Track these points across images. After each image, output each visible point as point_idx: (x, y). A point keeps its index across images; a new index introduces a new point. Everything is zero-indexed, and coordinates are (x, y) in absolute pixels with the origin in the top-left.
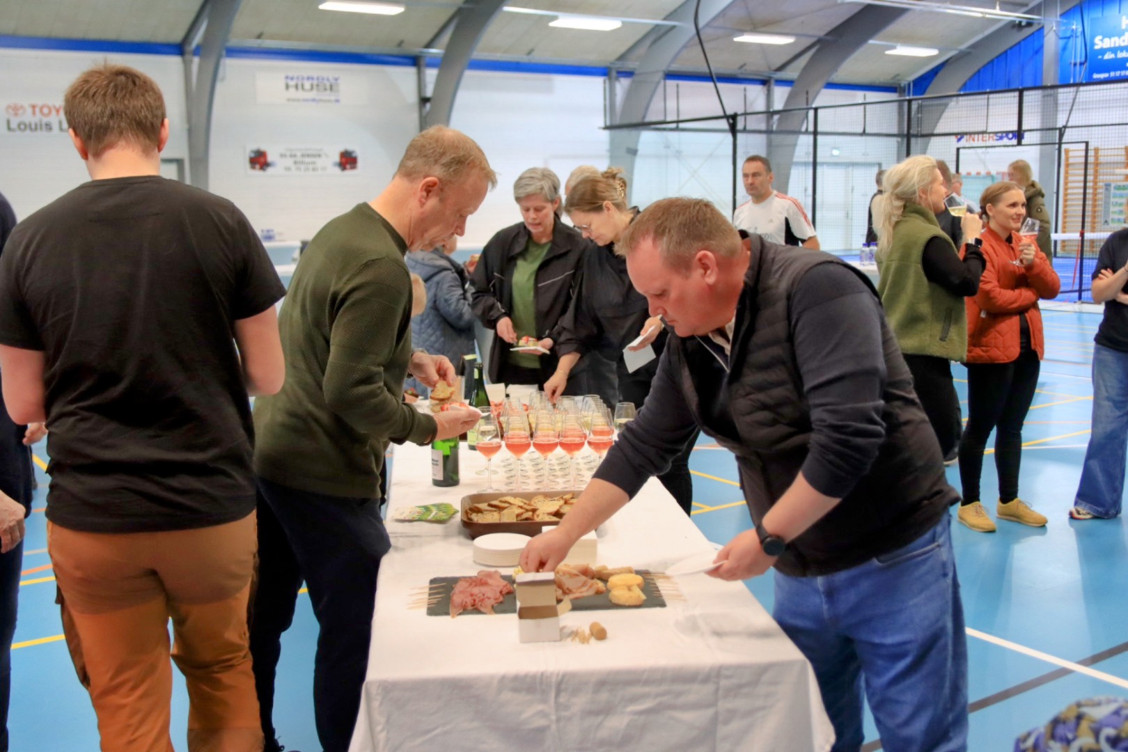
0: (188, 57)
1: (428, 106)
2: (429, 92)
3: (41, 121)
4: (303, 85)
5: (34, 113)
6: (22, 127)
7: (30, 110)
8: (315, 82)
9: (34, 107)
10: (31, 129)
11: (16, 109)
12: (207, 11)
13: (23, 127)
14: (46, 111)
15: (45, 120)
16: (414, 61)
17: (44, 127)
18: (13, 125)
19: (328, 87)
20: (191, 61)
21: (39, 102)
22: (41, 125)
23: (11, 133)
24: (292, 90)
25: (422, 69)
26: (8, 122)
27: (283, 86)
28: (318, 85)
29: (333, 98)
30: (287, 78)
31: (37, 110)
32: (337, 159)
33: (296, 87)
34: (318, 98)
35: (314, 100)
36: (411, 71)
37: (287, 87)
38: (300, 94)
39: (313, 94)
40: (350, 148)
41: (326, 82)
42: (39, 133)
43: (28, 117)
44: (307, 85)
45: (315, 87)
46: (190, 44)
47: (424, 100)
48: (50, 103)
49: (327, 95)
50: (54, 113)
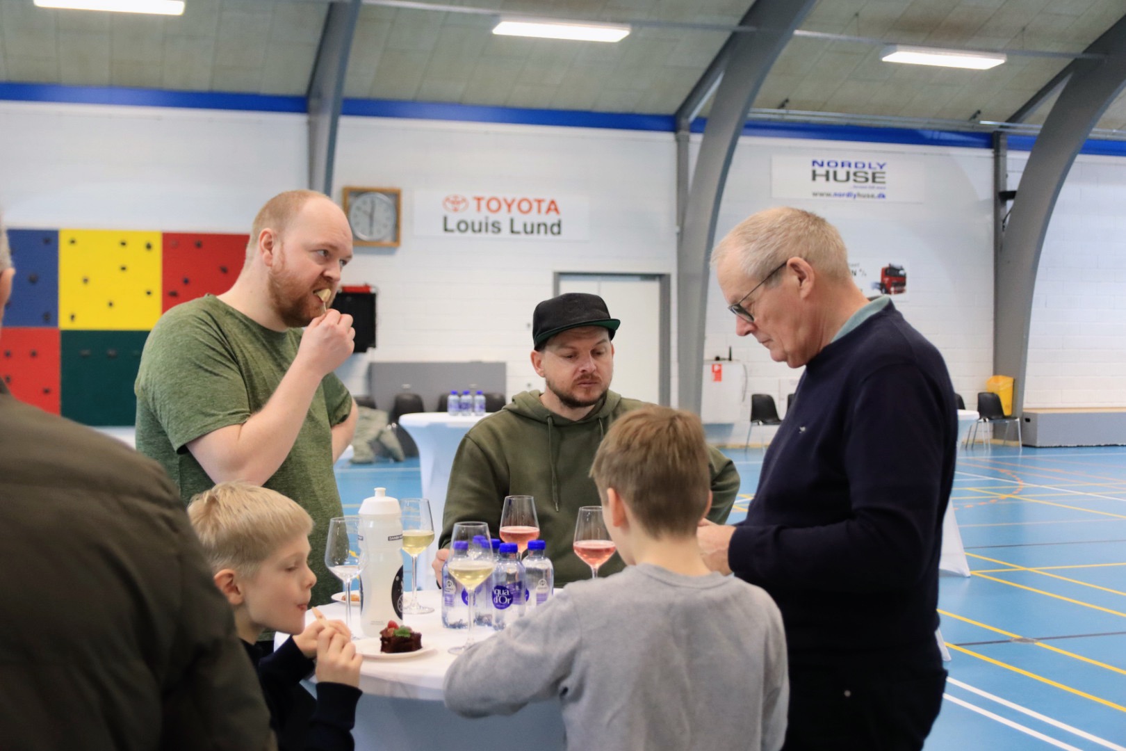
0: (682, 133)
1: (1010, 204)
2: (1012, 183)
3: (487, 218)
4: (835, 173)
5: (479, 208)
6: (463, 226)
7: (474, 204)
8: (853, 170)
9: (479, 199)
10: (474, 231)
11: (456, 202)
12: (724, 62)
13: (465, 226)
14: (494, 205)
15: (493, 218)
16: (991, 140)
17: (490, 228)
18: (451, 225)
19: (870, 176)
20: (688, 140)
21: (487, 195)
22: (487, 224)
23: (448, 234)
24: (822, 180)
25: (1002, 152)
26: (445, 219)
27: (810, 175)
28: (855, 174)
29: (876, 192)
30: (814, 162)
31: (483, 203)
32: (878, 278)
33: (827, 176)
34: (855, 191)
35: (849, 195)
36: (984, 156)
37: (814, 175)
38: (832, 186)
39: (849, 187)
40: (896, 263)
41: (866, 169)
42: (483, 235)
43: (472, 214)
44: (842, 174)
45: (852, 177)
46: (688, 117)
47: (1003, 196)
48: (500, 196)
49: (869, 188)
50: (504, 207)
